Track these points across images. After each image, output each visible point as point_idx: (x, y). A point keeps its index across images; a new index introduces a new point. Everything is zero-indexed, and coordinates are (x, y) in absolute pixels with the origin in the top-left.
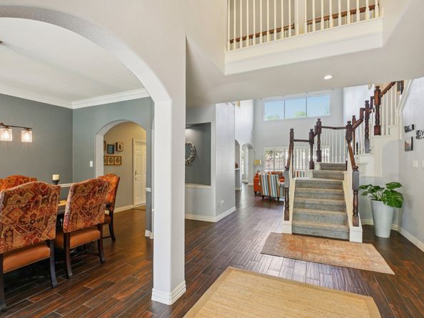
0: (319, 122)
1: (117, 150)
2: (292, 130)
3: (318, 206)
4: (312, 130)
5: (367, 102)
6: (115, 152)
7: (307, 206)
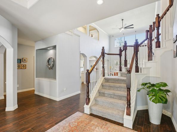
0: (126, 43)
1: (23, 62)
2: (103, 48)
3: (112, 96)
4: (120, 48)
5: (151, 26)
6: (22, 62)
7: (106, 95)
